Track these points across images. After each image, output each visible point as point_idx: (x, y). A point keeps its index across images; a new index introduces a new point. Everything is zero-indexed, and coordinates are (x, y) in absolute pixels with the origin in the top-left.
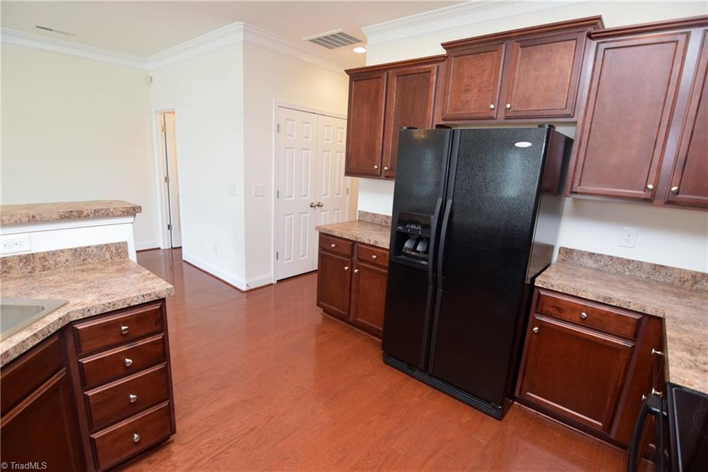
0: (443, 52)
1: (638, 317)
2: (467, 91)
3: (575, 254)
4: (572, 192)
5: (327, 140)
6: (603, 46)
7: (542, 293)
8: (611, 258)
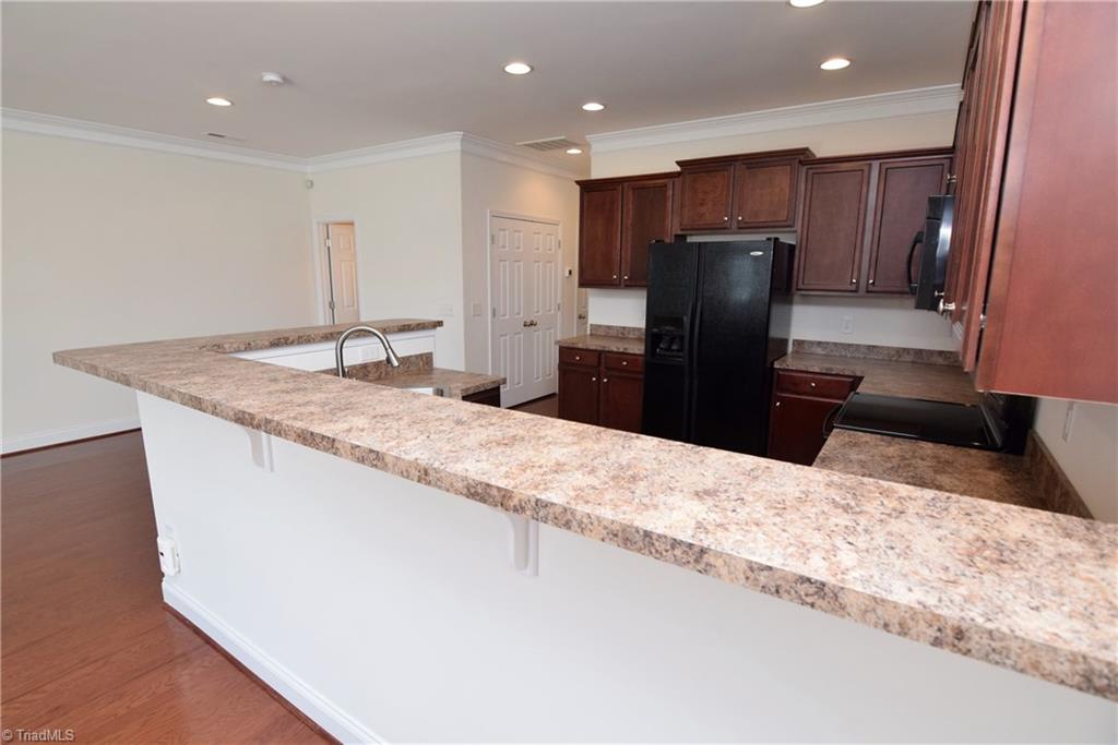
0: (678, 169)
1: (851, 380)
2: (702, 204)
3: (806, 344)
4: (798, 290)
5: (538, 249)
6: (811, 172)
7: (781, 373)
8: (835, 344)
